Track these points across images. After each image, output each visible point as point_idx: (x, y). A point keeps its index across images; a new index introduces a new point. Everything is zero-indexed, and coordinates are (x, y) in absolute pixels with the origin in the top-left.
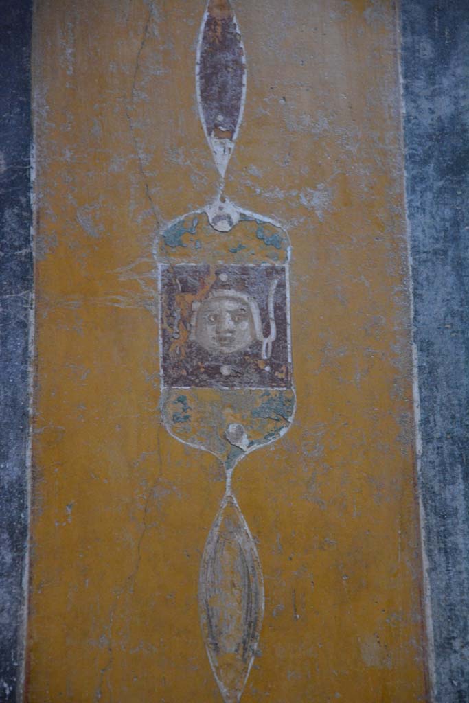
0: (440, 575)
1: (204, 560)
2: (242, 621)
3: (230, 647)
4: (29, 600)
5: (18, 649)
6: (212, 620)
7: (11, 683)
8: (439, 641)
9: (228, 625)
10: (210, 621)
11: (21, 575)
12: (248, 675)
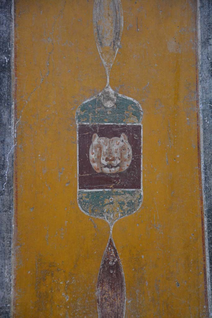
0: (205, 10)
1: (96, 3)
2: (113, 32)
3: (107, 44)
4: (15, 20)
5: (10, 42)
6: (99, 31)
7: (8, 57)
8: (203, 40)
9: (107, 34)
10: (98, 32)
11: (11, 8)
12: (115, 56)
